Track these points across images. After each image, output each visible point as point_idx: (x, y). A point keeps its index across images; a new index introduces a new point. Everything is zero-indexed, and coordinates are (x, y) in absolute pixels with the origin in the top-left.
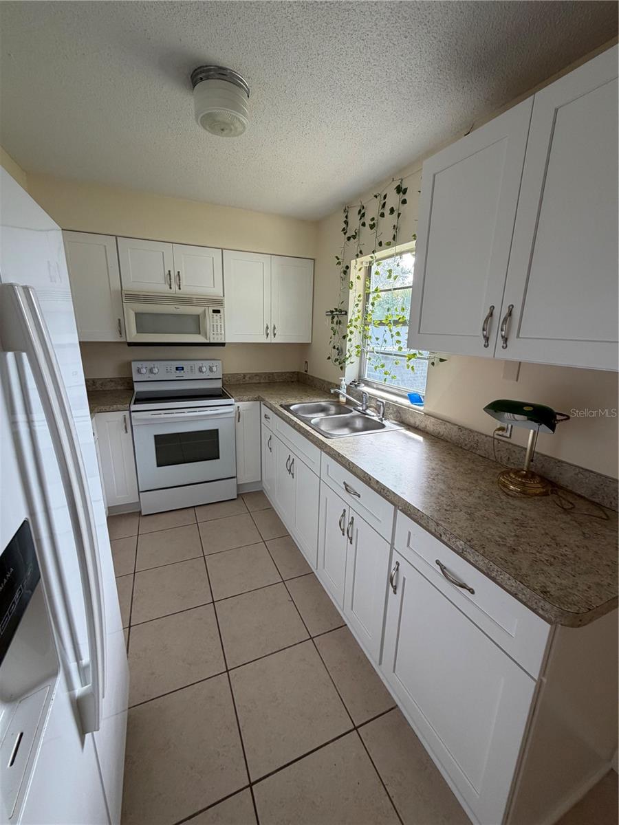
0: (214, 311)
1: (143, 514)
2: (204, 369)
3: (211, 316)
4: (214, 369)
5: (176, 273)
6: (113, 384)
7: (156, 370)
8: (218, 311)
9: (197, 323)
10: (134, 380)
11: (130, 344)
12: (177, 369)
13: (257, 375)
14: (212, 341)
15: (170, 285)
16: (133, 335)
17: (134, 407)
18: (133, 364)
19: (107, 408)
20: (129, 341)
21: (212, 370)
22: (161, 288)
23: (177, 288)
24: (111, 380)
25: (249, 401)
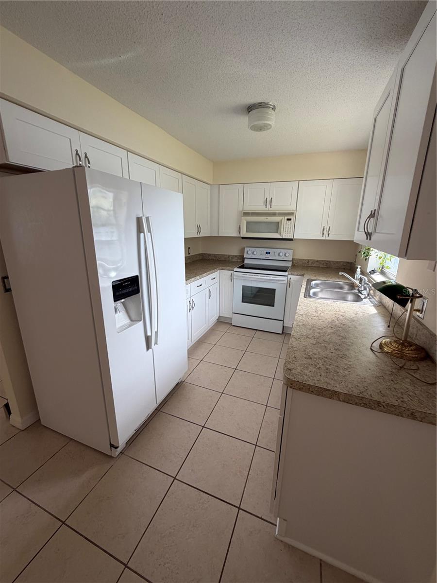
0: (288, 219)
1: (233, 324)
2: (281, 254)
3: (285, 222)
4: (287, 255)
5: (270, 199)
6: (236, 258)
7: (255, 253)
8: (290, 219)
9: (277, 226)
10: (245, 257)
11: (243, 238)
12: (267, 253)
13: (317, 261)
14: (284, 237)
15: (266, 206)
16: (244, 234)
17: (236, 269)
18: (245, 248)
19: (225, 268)
20: (242, 236)
21: (285, 255)
22: (261, 208)
23: (270, 207)
24: (236, 256)
25: (297, 275)
